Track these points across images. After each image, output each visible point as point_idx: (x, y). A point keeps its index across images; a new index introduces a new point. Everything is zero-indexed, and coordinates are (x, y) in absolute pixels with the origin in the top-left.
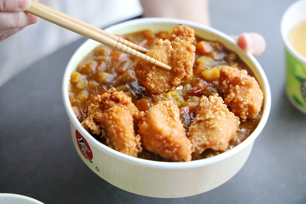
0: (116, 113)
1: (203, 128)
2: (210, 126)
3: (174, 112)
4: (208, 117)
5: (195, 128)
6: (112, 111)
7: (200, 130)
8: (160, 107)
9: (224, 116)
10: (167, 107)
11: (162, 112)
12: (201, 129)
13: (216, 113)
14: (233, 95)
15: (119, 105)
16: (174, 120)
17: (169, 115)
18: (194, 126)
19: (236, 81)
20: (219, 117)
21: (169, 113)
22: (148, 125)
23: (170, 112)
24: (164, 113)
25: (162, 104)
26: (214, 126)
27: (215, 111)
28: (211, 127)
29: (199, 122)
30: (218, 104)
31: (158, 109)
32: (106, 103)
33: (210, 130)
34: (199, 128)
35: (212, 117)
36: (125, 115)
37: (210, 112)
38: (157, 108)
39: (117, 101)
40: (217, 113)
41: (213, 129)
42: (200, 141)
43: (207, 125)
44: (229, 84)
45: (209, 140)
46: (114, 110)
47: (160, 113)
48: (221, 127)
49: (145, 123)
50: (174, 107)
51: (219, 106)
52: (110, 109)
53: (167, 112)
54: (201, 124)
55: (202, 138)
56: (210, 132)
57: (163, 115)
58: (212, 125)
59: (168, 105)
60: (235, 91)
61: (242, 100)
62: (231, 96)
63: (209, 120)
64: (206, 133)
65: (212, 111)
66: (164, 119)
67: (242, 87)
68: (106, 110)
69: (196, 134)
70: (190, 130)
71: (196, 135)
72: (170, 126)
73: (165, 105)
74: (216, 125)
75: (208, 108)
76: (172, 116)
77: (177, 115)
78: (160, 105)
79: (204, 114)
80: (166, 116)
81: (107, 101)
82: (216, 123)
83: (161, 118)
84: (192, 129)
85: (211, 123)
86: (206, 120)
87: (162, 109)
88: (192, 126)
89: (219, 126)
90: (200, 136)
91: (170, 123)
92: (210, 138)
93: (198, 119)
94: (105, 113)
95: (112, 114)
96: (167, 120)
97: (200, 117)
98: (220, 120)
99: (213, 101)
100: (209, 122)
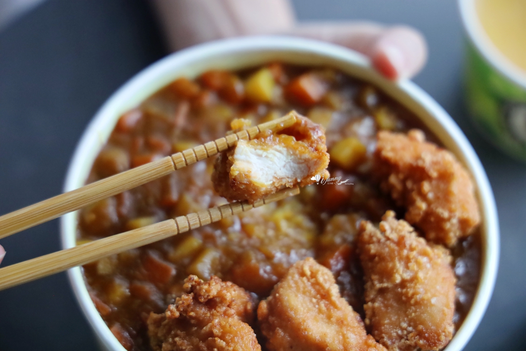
0: (222, 337)
1: (395, 304)
2: (409, 299)
3: (327, 286)
4: (398, 279)
5: (379, 308)
6: (211, 334)
7: (390, 310)
8: (296, 283)
9: (428, 266)
10: (309, 280)
11: (304, 293)
12: (392, 306)
13: (410, 265)
14: (423, 206)
15: (218, 312)
16: (333, 304)
17: (318, 296)
18: (376, 305)
19: (417, 174)
20: (421, 275)
21: (318, 292)
22: (290, 336)
23: (317, 287)
24: (308, 294)
25: (297, 276)
26: (418, 297)
27: (407, 260)
28: (412, 301)
29: (382, 291)
30: (408, 243)
31: (294, 289)
32: (191, 317)
33: (413, 308)
34: (386, 306)
35: (407, 276)
36: (242, 338)
37: (400, 266)
38: (290, 287)
39: (211, 303)
40: (412, 265)
41: (417, 304)
42: (401, 337)
43: (404, 298)
44: (403, 182)
45: (420, 334)
46: (216, 331)
47: (300, 296)
48: (434, 296)
49: (280, 333)
50: (323, 274)
51: (412, 249)
52: (206, 329)
53: (313, 292)
54: (389, 296)
55: (402, 329)
56: (415, 312)
57: (307, 299)
58: (413, 295)
59: (308, 273)
60: (424, 197)
61: (446, 214)
62: (419, 208)
63: (403, 284)
64: (407, 316)
65: (403, 263)
66: (314, 309)
67: (434, 182)
68: (195, 329)
69: (387, 321)
70: (369, 313)
71: (387, 324)
72: (332, 323)
73: (303, 274)
74: (420, 291)
75: (392, 259)
76: (325, 296)
77: (335, 290)
78: (295, 279)
79: (388, 274)
80: (314, 300)
81: (192, 311)
82: (420, 289)
83: (309, 310)
84: (373, 309)
85: (411, 292)
86: (396, 286)
87: (301, 285)
88: (370, 304)
89: (429, 295)
90: (397, 325)
91: (329, 317)
92: (421, 327)
93: (378, 285)
94: (196, 340)
95: (215, 341)
96: (320, 311)
97: (381, 281)
98: (425, 278)
99: (394, 236)
100: (404, 290)
